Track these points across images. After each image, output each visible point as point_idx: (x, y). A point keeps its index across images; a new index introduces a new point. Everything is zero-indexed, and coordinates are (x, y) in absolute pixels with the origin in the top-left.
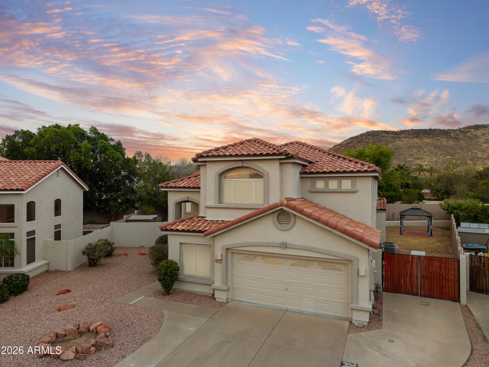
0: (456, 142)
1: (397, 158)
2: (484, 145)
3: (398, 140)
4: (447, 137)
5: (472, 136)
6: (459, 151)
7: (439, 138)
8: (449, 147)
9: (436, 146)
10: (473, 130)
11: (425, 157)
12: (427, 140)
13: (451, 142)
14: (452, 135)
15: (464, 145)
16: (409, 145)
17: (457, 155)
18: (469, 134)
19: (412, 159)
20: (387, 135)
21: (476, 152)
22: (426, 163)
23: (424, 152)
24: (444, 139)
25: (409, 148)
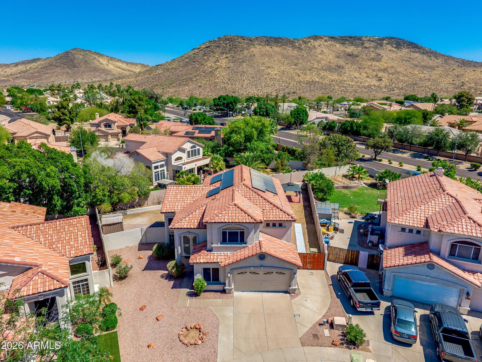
0: (299, 52)
1: (252, 66)
2: (319, 56)
3: (252, 46)
4: (293, 47)
5: (311, 47)
6: (301, 61)
7: (286, 47)
8: (293, 56)
9: (283, 56)
10: (312, 41)
11: (274, 66)
12: (277, 49)
13: (296, 52)
14: (297, 44)
15: (305, 55)
16: (262, 53)
17: (299, 65)
18: (309, 45)
19: (264, 68)
20: (242, 41)
21: (313, 62)
22: (276, 72)
23: (274, 61)
24: (290, 48)
25: (262, 56)
